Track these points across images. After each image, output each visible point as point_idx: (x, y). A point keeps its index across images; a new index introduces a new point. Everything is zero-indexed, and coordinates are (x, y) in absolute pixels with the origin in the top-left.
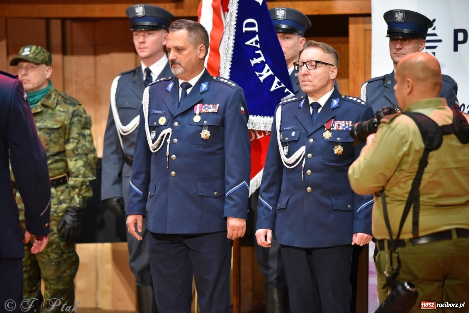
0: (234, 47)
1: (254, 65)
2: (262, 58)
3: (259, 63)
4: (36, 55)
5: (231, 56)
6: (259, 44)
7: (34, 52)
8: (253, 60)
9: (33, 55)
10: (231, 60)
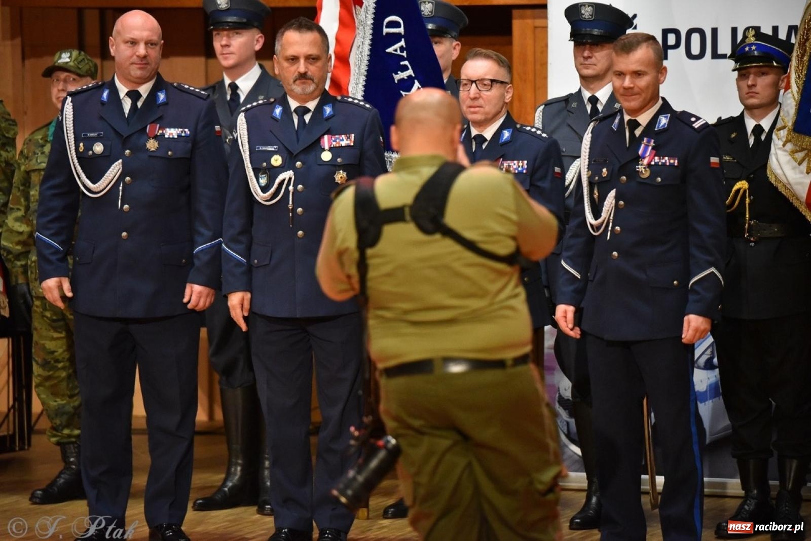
0: (370, 55)
1: (399, 81)
2: (410, 72)
3: (406, 78)
4: (78, 64)
5: (366, 68)
6: (405, 52)
7: (76, 59)
8: (396, 74)
9: (75, 64)
10: (365, 73)
